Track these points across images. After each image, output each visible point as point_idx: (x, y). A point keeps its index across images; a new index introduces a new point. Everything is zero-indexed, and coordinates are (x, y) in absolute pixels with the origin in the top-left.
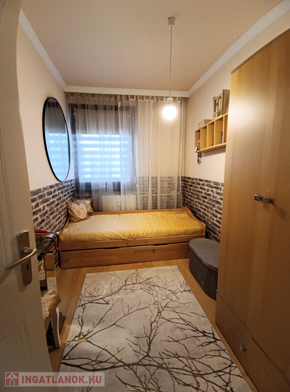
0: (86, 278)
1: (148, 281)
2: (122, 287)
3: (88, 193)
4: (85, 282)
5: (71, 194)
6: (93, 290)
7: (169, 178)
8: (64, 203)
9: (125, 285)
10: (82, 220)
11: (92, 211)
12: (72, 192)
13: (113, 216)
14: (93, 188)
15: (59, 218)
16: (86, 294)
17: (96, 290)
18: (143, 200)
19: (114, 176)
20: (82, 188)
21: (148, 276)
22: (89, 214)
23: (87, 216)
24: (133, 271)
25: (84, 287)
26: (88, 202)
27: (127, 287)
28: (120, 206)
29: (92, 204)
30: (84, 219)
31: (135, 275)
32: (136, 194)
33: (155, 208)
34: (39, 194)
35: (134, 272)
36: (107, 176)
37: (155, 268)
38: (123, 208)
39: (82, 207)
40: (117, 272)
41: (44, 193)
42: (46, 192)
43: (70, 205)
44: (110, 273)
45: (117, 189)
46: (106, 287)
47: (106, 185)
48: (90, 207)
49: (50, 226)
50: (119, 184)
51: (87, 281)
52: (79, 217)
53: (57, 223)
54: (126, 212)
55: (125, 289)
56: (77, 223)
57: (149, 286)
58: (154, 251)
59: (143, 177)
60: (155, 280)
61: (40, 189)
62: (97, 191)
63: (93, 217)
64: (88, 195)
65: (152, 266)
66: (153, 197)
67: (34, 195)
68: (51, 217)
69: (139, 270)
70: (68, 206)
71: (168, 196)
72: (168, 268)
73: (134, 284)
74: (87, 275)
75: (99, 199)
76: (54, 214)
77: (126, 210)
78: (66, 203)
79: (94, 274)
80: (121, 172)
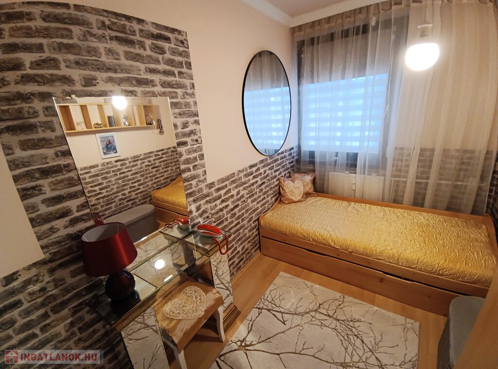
0: (278, 276)
1: (351, 324)
2: (312, 311)
3: (312, 165)
4: (274, 282)
5: (289, 166)
6: (277, 296)
7: (465, 151)
8: (275, 180)
9: (316, 311)
10: (296, 202)
11: (312, 191)
12: (290, 163)
13: (338, 202)
14: (318, 159)
15: (264, 198)
16: (270, 297)
17: (281, 298)
18: (398, 186)
19: (349, 144)
20: (305, 158)
21: (356, 316)
22: (307, 195)
23: (303, 197)
24: (338, 295)
25: (272, 287)
26: (308, 178)
27: (318, 316)
28: (355, 190)
29: (314, 182)
30: (298, 202)
31: (337, 303)
32: (384, 175)
33: (418, 203)
34: (231, 180)
35: (338, 298)
36: (338, 143)
37: (376, 308)
38: (358, 195)
39: (298, 185)
40: (317, 286)
41: (240, 176)
42: (242, 175)
43: (282, 182)
44: (307, 282)
45: (352, 163)
46: (293, 300)
47: (337, 156)
48: (310, 186)
49: (247, 211)
50: (355, 156)
51: (277, 281)
52: (292, 198)
53: (259, 205)
54: (362, 200)
55: (313, 317)
56: (286, 206)
57: (349, 333)
58: (382, 280)
59: (402, 149)
60: (363, 327)
61: (234, 173)
62: (323, 164)
63: (311, 200)
64: (311, 167)
65: (373, 303)
66: (417, 183)
67: (223, 182)
68: (249, 200)
69: (348, 299)
70: (280, 182)
71: (456, 187)
72: (401, 319)
73: (329, 315)
74: (282, 273)
75: (324, 175)
76: (256, 196)
77: (363, 198)
78: (278, 180)
79: (289, 275)
80: (361, 139)
